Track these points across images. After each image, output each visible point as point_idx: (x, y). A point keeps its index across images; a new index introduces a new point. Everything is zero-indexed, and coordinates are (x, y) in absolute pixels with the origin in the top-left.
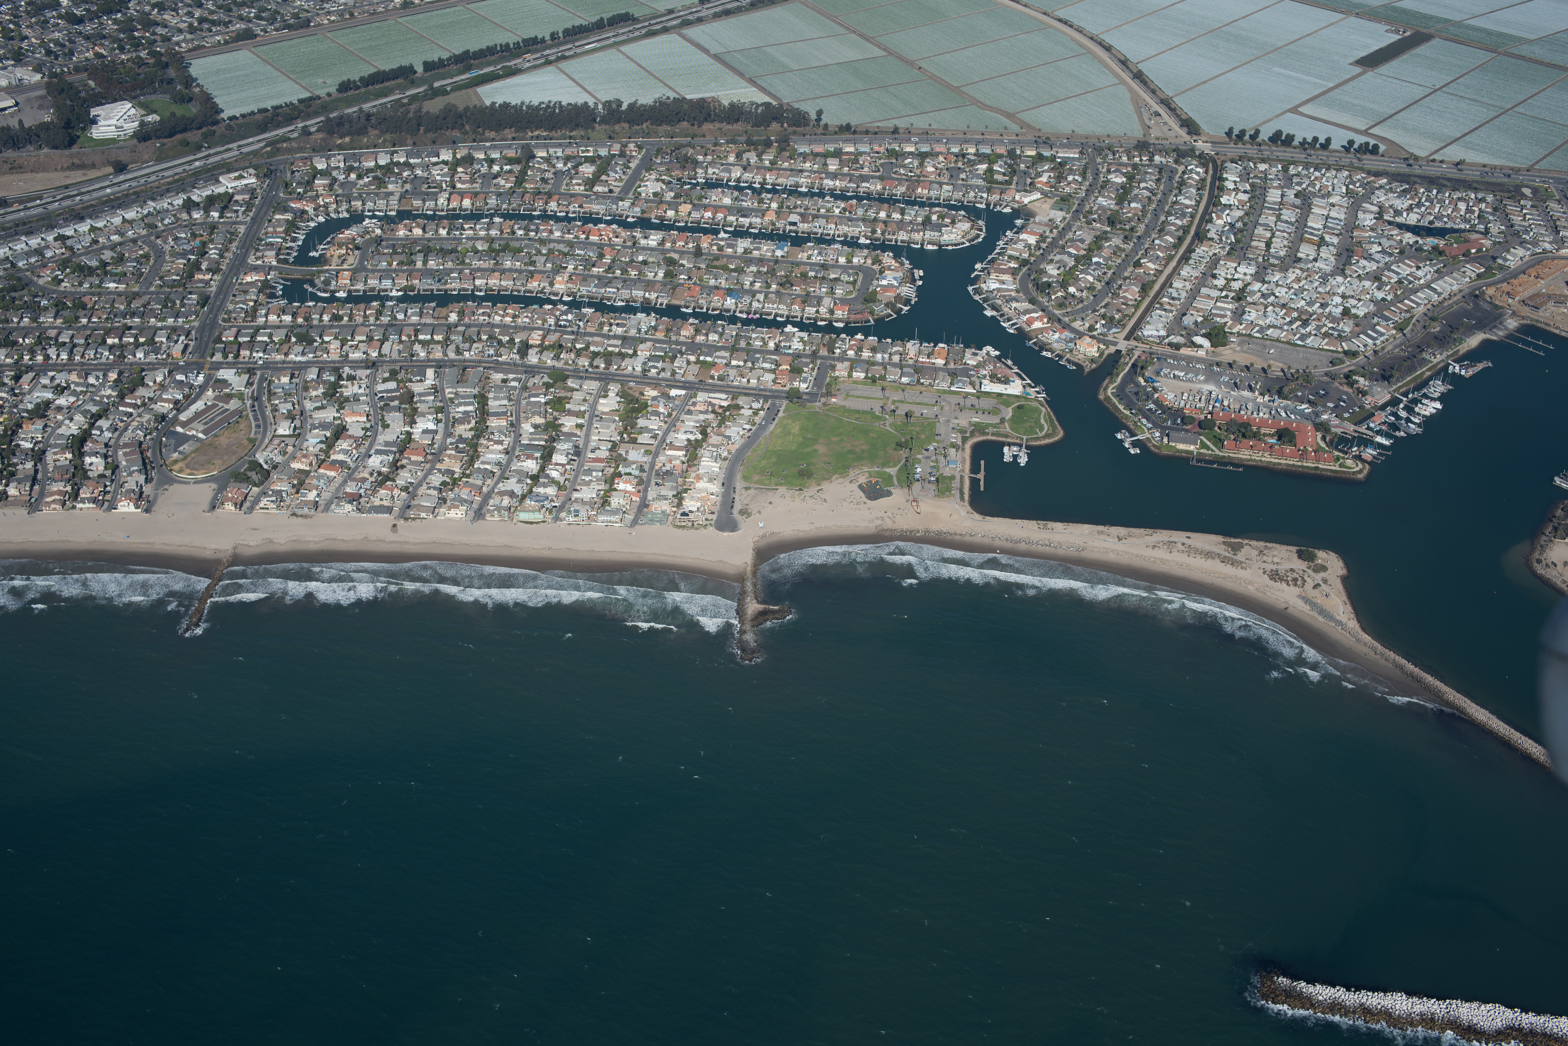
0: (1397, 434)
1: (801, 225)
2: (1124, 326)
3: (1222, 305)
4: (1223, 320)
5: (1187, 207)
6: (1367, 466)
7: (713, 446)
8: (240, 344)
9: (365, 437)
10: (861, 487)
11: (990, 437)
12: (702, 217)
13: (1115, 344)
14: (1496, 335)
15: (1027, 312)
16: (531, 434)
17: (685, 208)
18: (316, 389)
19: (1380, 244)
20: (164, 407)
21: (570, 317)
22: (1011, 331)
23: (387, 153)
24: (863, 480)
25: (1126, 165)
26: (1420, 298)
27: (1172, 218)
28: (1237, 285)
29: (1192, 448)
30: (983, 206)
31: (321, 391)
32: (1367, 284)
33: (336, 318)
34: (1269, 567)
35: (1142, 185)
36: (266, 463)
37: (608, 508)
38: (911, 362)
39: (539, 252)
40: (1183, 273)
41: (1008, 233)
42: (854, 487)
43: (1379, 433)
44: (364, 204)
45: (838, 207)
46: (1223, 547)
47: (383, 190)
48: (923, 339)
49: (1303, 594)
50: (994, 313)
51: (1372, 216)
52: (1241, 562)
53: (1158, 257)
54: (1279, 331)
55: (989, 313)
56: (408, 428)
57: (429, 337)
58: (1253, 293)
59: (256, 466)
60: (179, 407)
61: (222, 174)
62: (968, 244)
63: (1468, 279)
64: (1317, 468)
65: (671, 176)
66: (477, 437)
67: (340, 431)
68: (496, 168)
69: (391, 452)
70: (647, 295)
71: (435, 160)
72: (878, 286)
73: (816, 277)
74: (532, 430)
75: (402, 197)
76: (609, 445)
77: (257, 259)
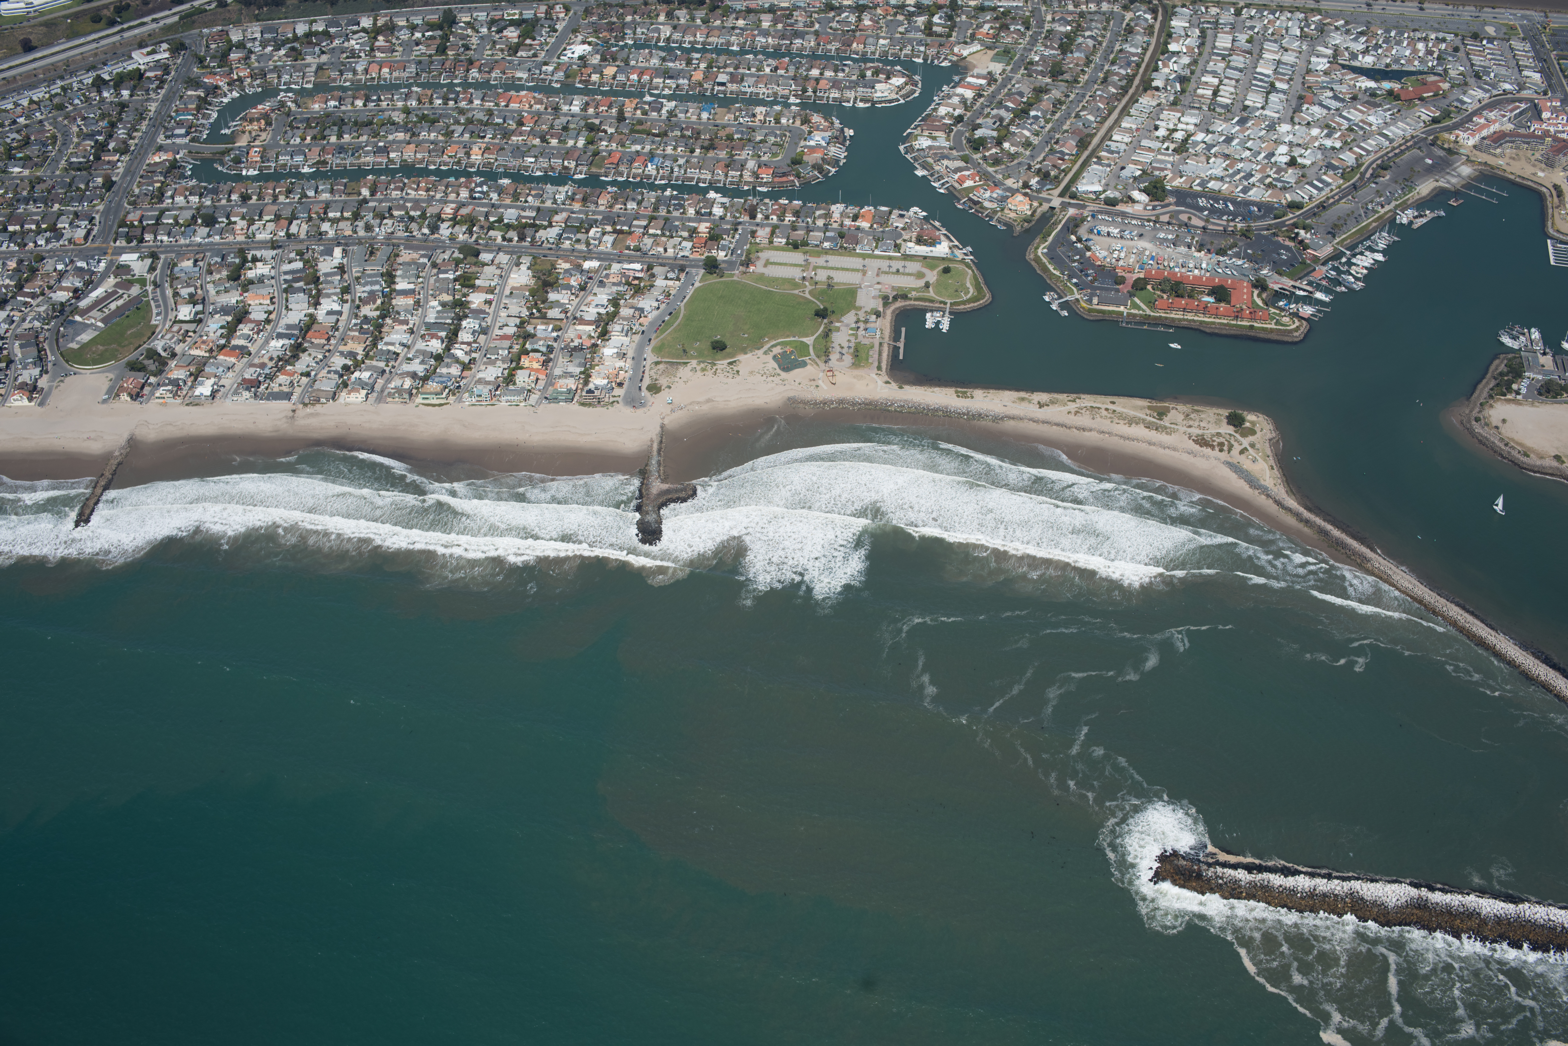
0: (1338, 289)
1: (729, 85)
2: (1059, 183)
3: (1163, 157)
4: (1162, 174)
5: (1134, 55)
6: (1305, 323)
7: (624, 319)
8: (144, 228)
9: (268, 321)
10: (775, 357)
11: (912, 302)
12: (628, 79)
13: (1049, 201)
14: (1448, 182)
15: (958, 170)
16: (438, 312)
17: (610, 71)
18: (219, 272)
19: (1332, 89)
20: (62, 296)
21: (485, 188)
22: (942, 191)
23: (305, 22)
24: (777, 350)
25: (1071, 13)
26: (1371, 146)
27: (1116, 67)
28: (1179, 136)
29: (1122, 308)
30: (920, 61)
31: (225, 273)
32: (1315, 132)
33: (245, 198)
34: (1195, 431)
35: (1087, 33)
36: (165, 350)
37: (511, 387)
38: (835, 225)
39: (457, 122)
40: (1124, 125)
41: (945, 88)
42: (769, 358)
43: (1319, 288)
44: (279, 77)
45: (768, 65)
46: (1148, 412)
47: (299, 62)
48: (847, 201)
49: (1229, 460)
50: (925, 173)
51: (1326, 60)
52: (1166, 428)
53: (1099, 109)
54: (1220, 183)
55: (920, 173)
56: (312, 311)
57: (338, 214)
58: (1196, 144)
59: (152, 354)
60: (77, 294)
61: (135, 50)
62: (902, 101)
63: (1422, 124)
64: (1252, 327)
65: (598, 38)
66: (383, 317)
67: (241, 315)
68: (418, 35)
69: (293, 335)
70: (566, 163)
71: (355, 28)
72: (805, 147)
73: (741, 139)
74: (440, 308)
75: (320, 68)
76: (518, 321)
77: (167, 137)
